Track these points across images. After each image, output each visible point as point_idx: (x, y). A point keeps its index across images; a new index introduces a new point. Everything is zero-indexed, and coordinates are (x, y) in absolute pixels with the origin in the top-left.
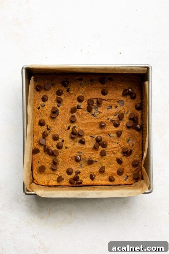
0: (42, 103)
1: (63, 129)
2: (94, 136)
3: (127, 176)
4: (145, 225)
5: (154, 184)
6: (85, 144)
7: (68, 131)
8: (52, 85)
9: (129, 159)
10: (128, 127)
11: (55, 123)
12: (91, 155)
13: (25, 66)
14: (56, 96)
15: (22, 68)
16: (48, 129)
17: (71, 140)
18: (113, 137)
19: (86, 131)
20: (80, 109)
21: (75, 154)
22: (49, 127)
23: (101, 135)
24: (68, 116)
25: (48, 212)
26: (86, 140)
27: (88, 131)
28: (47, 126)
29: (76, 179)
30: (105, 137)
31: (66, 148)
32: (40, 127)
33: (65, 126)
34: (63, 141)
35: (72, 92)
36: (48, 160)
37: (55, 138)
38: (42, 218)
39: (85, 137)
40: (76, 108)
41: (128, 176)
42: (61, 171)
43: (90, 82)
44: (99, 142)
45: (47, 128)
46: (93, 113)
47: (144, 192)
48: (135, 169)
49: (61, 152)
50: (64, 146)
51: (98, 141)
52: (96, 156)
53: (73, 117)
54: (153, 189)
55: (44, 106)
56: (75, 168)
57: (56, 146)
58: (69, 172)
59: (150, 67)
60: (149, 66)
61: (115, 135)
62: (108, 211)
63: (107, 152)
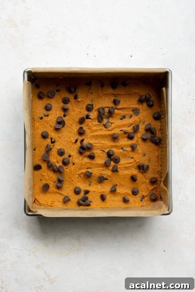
0: (46, 113)
1: (70, 142)
2: (105, 150)
3: (143, 196)
4: (164, 251)
5: (173, 204)
6: (95, 159)
7: (75, 145)
8: (58, 91)
9: (145, 176)
10: (144, 140)
11: (60, 136)
12: (101, 172)
13: (27, 69)
14: (62, 104)
15: (24, 72)
16: (52, 143)
17: (79, 155)
18: (127, 151)
19: (95, 144)
20: (89, 120)
21: (83, 170)
22: (53, 140)
23: (112, 149)
24: (75, 128)
25: (53, 239)
26: (96, 155)
27: (98, 145)
28: (52, 139)
29: (85, 199)
30: (117, 151)
31: (74, 164)
32: (42, 140)
33: (72, 139)
34: (70, 156)
35: (79, 100)
36: (52, 177)
37: (61, 153)
38: (47, 245)
39: (95, 151)
40: (84, 118)
41: (145, 196)
42: (68, 190)
43: (100, 88)
44: (111, 157)
45: (51, 141)
46: (104, 124)
47: (162, 214)
48: (153, 187)
49: (67, 169)
50: (71, 162)
51: (110, 155)
52: (107, 173)
53: (81, 128)
54: (172, 210)
55: (48, 116)
56: (83, 186)
57: (61, 162)
58: (77, 192)
59: (170, 72)
60: (168, 70)
61: (129, 149)
62: (122, 236)
63: (119, 168)
